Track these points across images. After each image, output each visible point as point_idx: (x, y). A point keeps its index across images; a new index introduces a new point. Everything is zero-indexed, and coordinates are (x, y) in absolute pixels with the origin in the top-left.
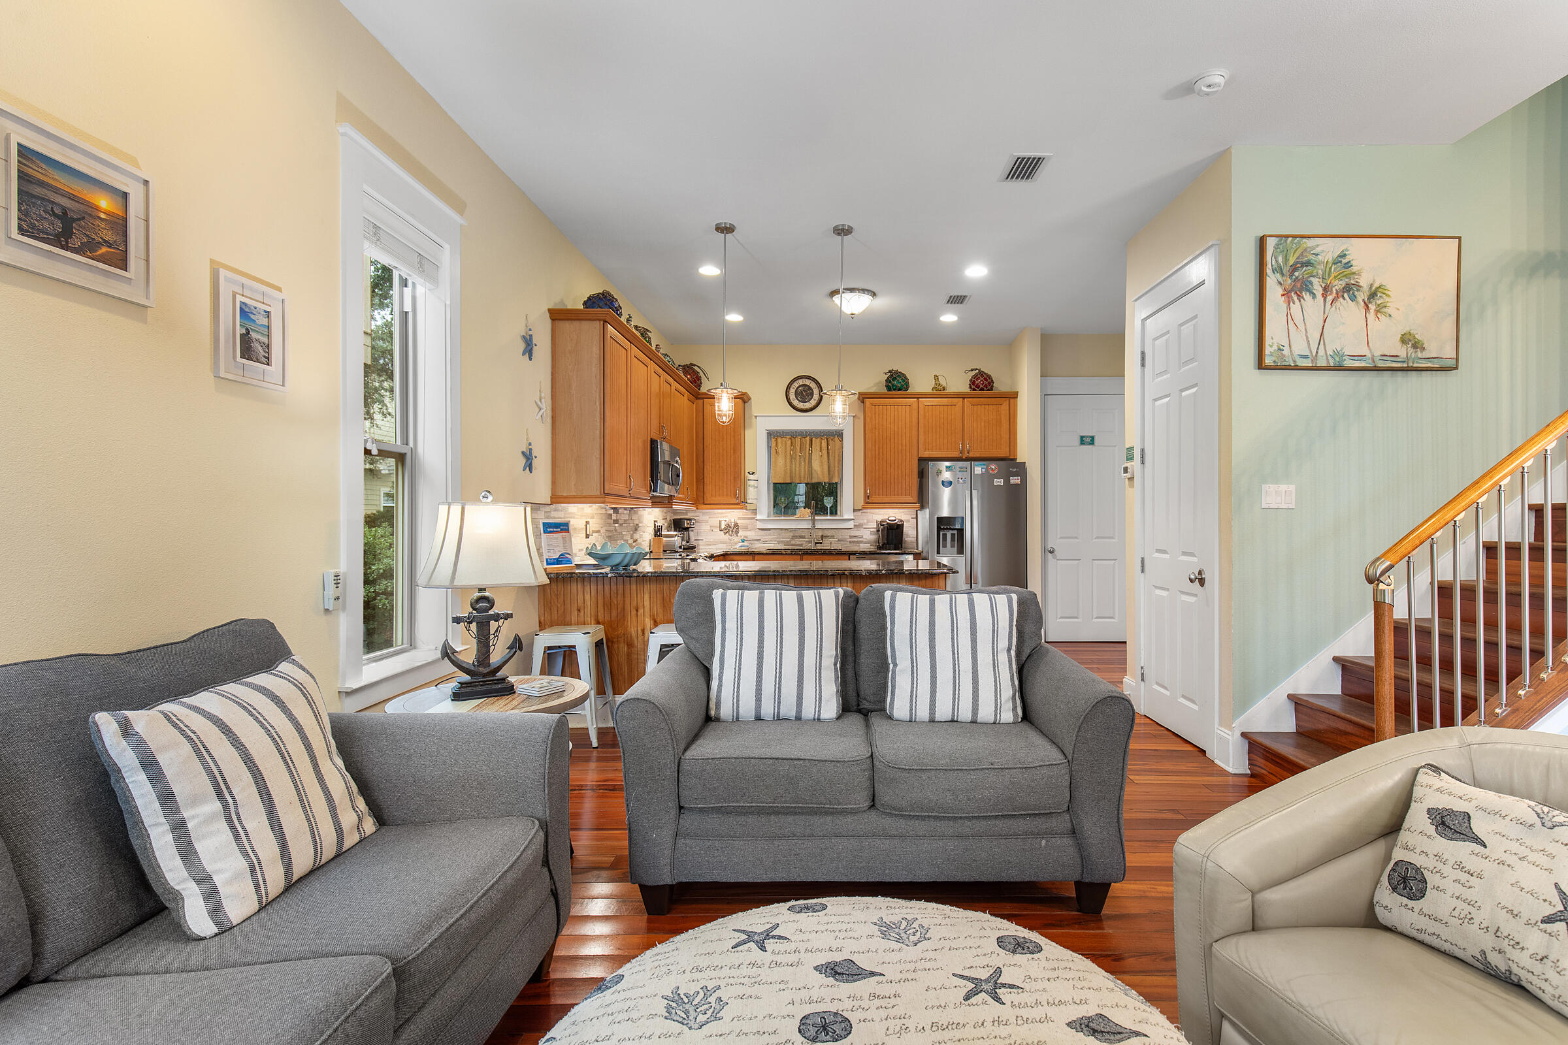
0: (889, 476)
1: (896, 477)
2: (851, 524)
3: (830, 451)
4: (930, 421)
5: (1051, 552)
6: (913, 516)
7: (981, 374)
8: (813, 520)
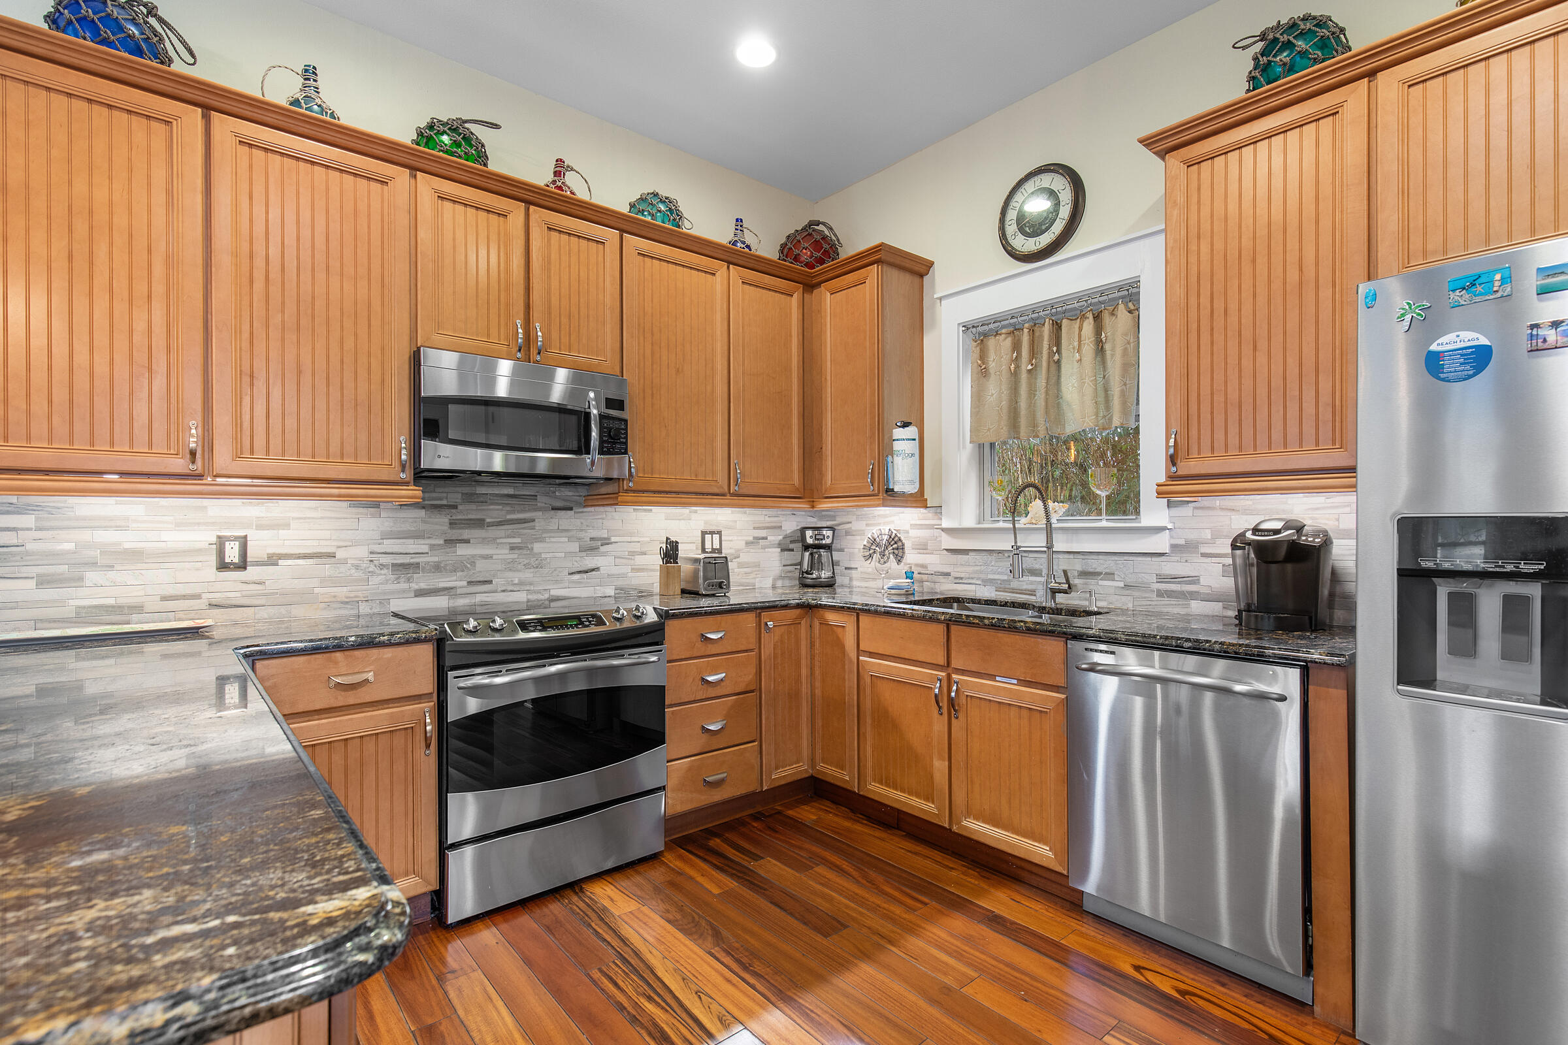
6: (1359, 514)
8: (1049, 530)
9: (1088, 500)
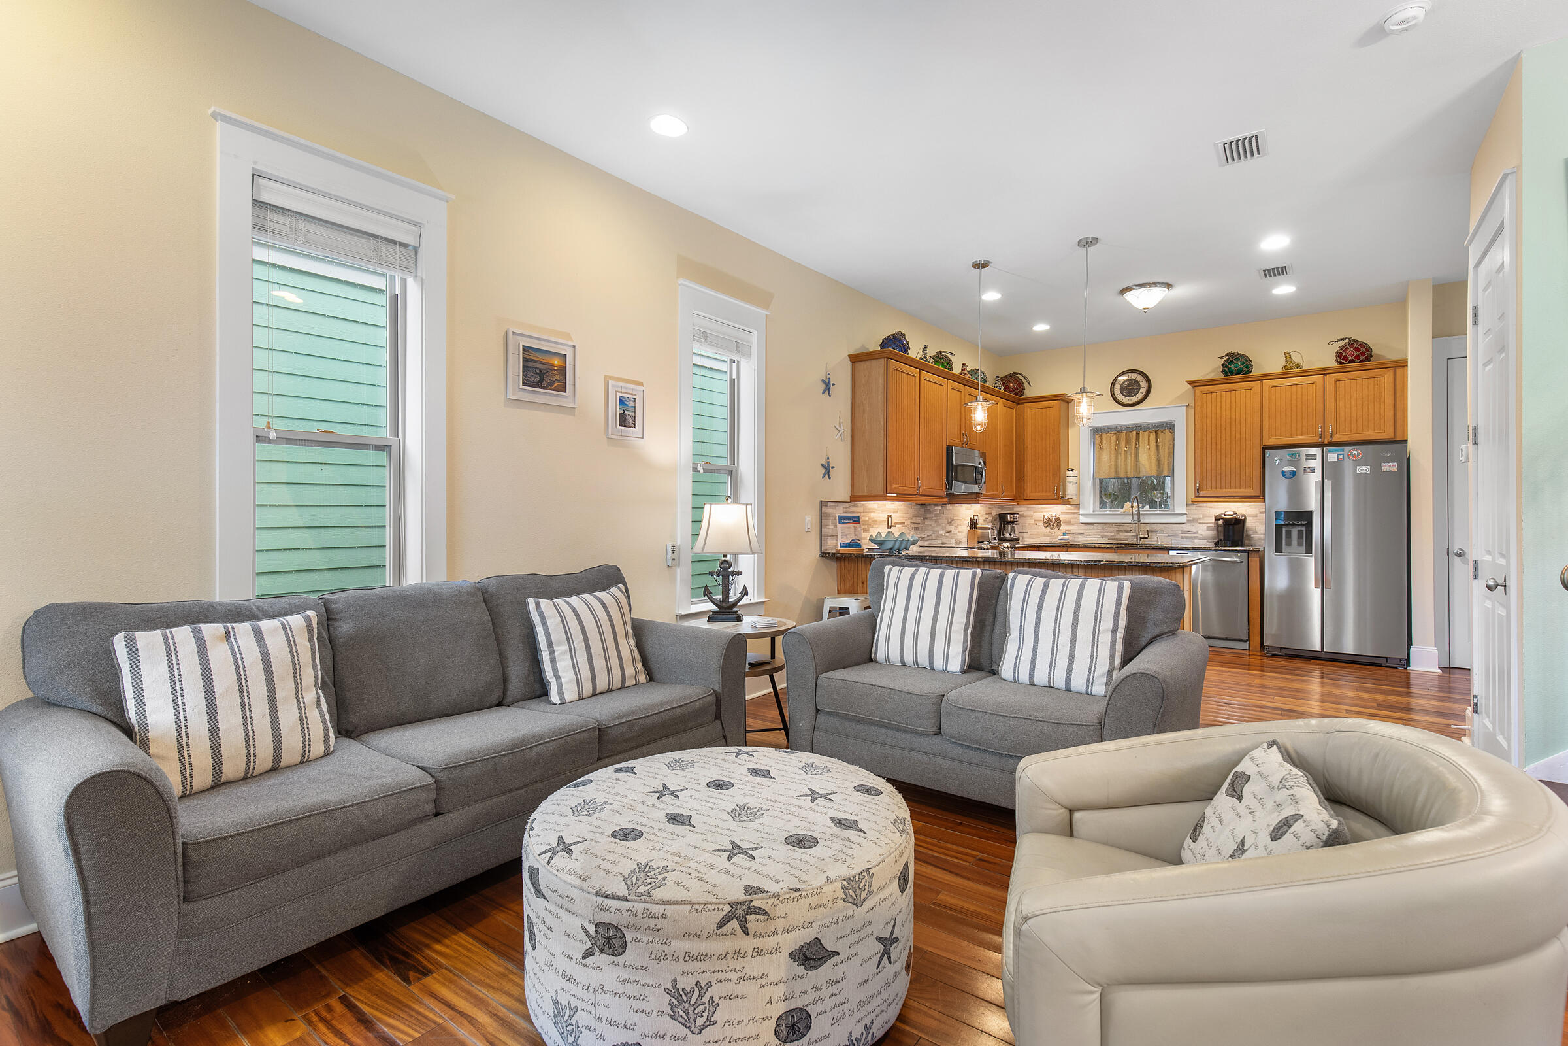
0: (1223, 467)
1: (1233, 467)
2: (1184, 519)
3: (1160, 444)
4: (1278, 403)
5: (1459, 555)
6: (1261, 511)
7: (1352, 343)
8: (1139, 515)
9: (1153, 504)
